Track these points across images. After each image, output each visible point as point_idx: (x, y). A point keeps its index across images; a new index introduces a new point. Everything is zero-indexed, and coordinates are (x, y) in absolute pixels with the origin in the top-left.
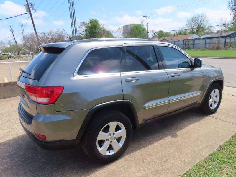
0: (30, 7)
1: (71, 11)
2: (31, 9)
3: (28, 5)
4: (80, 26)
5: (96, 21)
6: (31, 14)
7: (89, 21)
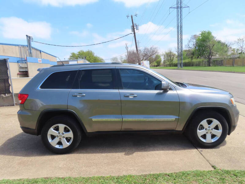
0: (135, 27)
1: (179, 26)
2: (135, 30)
3: (133, 26)
4: (191, 39)
5: (209, 33)
6: (134, 33)
7: (201, 33)
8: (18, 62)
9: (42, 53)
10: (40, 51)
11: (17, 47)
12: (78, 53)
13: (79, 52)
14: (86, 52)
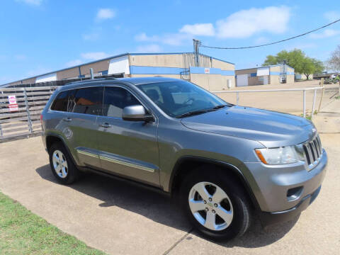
8: (181, 74)
9: (213, 60)
10: (211, 58)
11: (181, 56)
12: (276, 56)
13: (279, 54)
14: (291, 53)
